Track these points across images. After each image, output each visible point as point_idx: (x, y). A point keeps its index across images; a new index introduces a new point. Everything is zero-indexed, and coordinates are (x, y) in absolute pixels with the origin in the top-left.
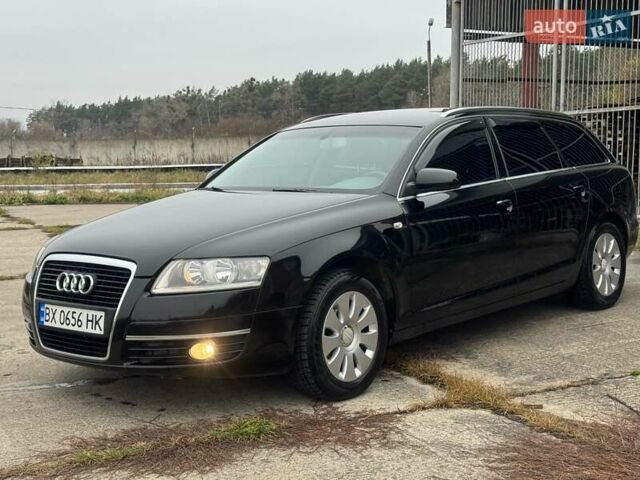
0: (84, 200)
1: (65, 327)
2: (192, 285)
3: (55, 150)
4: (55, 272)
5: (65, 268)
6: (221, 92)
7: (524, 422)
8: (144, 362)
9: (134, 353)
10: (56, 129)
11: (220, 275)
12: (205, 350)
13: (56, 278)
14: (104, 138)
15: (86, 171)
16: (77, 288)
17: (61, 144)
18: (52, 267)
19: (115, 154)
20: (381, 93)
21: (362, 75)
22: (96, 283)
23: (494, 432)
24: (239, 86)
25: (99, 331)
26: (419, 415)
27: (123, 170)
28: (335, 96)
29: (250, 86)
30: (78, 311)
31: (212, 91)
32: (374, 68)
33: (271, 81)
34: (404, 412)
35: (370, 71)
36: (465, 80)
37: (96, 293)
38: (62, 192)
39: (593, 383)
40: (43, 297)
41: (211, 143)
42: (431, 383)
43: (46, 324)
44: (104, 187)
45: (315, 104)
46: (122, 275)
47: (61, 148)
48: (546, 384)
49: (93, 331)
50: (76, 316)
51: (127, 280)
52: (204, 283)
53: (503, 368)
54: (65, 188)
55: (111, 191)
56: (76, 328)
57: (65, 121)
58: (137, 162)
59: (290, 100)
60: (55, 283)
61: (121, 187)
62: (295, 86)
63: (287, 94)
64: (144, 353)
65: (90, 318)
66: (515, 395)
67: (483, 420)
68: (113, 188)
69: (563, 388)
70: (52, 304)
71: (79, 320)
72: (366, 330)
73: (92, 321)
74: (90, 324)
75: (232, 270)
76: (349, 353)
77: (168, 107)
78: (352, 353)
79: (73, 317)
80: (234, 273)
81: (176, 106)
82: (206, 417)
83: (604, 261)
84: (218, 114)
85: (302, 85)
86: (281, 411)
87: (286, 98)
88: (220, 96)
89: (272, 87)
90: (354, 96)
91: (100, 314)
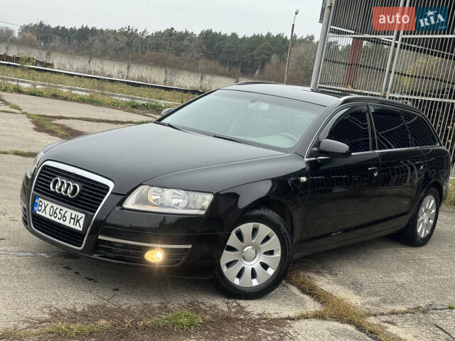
0: (55, 96)
1: (52, 218)
2: (155, 206)
3: (36, 54)
4: (51, 176)
5: (59, 174)
6: (150, 34)
8: (109, 256)
9: (102, 249)
10: (37, 39)
11: (175, 201)
12: (156, 255)
13: (51, 180)
14: (69, 52)
15: (56, 72)
16: (66, 192)
17: (41, 51)
18: (48, 170)
19: (76, 65)
20: (255, 52)
21: (244, 38)
22: (81, 191)
24: (163, 32)
25: (79, 228)
26: (304, 323)
27: (80, 76)
28: (224, 49)
29: (170, 33)
30: (65, 209)
31: (144, 32)
32: (252, 35)
33: (184, 32)
34: (293, 319)
35: (249, 36)
36: (326, 60)
37: (80, 199)
38: (40, 87)
39: (423, 312)
40: (38, 192)
41: (141, 68)
42: (309, 294)
43: (38, 212)
44: (68, 88)
45: (211, 52)
46: (103, 189)
47: (40, 54)
49: (74, 227)
50: (63, 213)
51: (106, 194)
52: (161, 205)
53: (357, 287)
54: (43, 85)
55: (74, 92)
56: (61, 222)
57: (43, 35)
58: (90, 73)
59: (195, 46)
60: (50, 184)
61: (81, 91)
62: (199, 38)
63: (193, 42)
64: (109, 250)
65: (73, 217)
66: (369, 315)
67: (351, 335)
68: (75, 90)
69: (403, 313)
70: (44, 199)
71: (64, 216)
72: (271, 253)
73: (74, 219)
74: (72, 221)
75: (184, 198)
76: (248, 266)
77: (114, 37)
78: (251, 267)
79: (60, 213)
80: (186, 202)
81: (119, 37)
82: (149, 302)
83: (425, 214)
84: (146, 48)
85: (205, 38)
86: (204, 304)
87: (193, 45)
88: (149, 36)
89: (184, 36)
90: (236, 51)
91: (81, 216)
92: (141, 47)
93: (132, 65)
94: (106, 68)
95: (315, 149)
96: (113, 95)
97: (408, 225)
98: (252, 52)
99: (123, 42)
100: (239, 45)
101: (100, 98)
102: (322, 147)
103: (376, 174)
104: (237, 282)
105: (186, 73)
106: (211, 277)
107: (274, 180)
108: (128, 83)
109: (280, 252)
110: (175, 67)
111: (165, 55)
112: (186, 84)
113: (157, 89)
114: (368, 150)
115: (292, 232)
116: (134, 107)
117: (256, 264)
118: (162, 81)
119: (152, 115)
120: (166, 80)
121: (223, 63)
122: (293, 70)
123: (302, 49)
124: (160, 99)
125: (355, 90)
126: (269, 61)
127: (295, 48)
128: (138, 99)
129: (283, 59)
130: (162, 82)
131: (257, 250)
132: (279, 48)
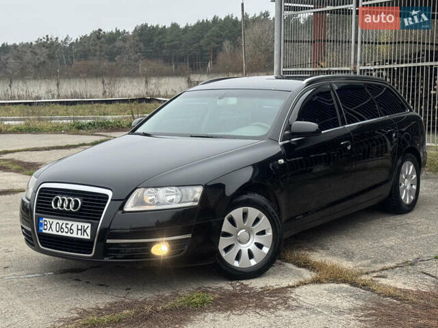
1: (60, 233)
2: (151, 205)
4: (50, 196)
5: (57, 193)
6: (74, 40)
7: (373, 291)
8: (118, 257)
9: (111, 251)
11: (169, 198)
12: (161, 249)
13: (51, 200)
18: (46, 192)
20: (202, 42)
21: (187, 27)
22: (83, 204)
23: (355, 298)
24: (88, 35)
25: (87, 236)
26: (303, 288)
28: (165, 44)
29: (98, 35)
30: (70, 223)
31: (66, 39)
32: (196, 22)
33: (114, 31)
34: (293, 287)
35: (193, 24)
37: (84, 211)
39: (411, 265)
40: (41, 213)
42: (304, 267)
43: (44, 231)
45: (151, 50)
46: (102, 198)
48: (380, 266)
49: (82, 237)
50: (69, 226)
51: (106, 202)
52: (158, 204)
53: (349, 256)
55: (6, 123)
56: (69, 235)
58: (13, 98)
59: (131, 47)
60: (51, 203)
62: (133, 36)
63: (128, 42)
64: (118, 251)
65: (80, 228)
66: (362, 274)
67: (346, 291)
69: (392, 268)
70: (48, 218)
71: (71, 229)
72: (263, 233)
73: (81, 230)
74: (79, 232)
75: (177, 195)
76: (245, 248)
77: (31, 52)
78: (247, 249)
79: (66, 227)
80: (179, 197)
81: (38, 51)
82: (161, 293)
83: (406, 180)
84: (72, 57)
85: (140, 35)
86: (210, 288)
87: (127, 45)
88: (73, 43)
89: (116, 36)
90: (181, 44)
91: (87, 225)
92: (66, 58)
93: (61, 81)
94: (31, 90)
95: (287, 132)
96: (51, 119)
97: (391, 194)
98: (198, 42)
99: (43, 55)
100: (182, 36)
101: (38, 124)
102: (294, 129)
103: (349, 148)
104: (236, 264)
105: (127, 80)
106: (213, 262)
107: (256, 166)
108: (61, 103)
109: (271, 230)
110: (113, 74)
111: (97, 62)
112: (129, 92)
113: (97, 104)
114: (339, 126)
115: (279, 211)
116: (79, 129)
117: (251, 245)
118: (100, 93)
119: (103, 134)
120: (105, 92)
121: (167, 60)
122: (251, 56)
123: (257, 29)
124: (104, 114)
125: (323, 69)
126: (221, 50)
127: (249, 30)
128: (80, 119)
129: (237, 45)
130: (101, 95)
131: (250, 232)
132: (230, 32)
